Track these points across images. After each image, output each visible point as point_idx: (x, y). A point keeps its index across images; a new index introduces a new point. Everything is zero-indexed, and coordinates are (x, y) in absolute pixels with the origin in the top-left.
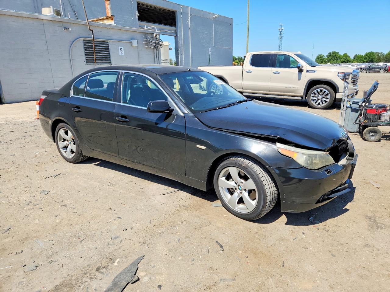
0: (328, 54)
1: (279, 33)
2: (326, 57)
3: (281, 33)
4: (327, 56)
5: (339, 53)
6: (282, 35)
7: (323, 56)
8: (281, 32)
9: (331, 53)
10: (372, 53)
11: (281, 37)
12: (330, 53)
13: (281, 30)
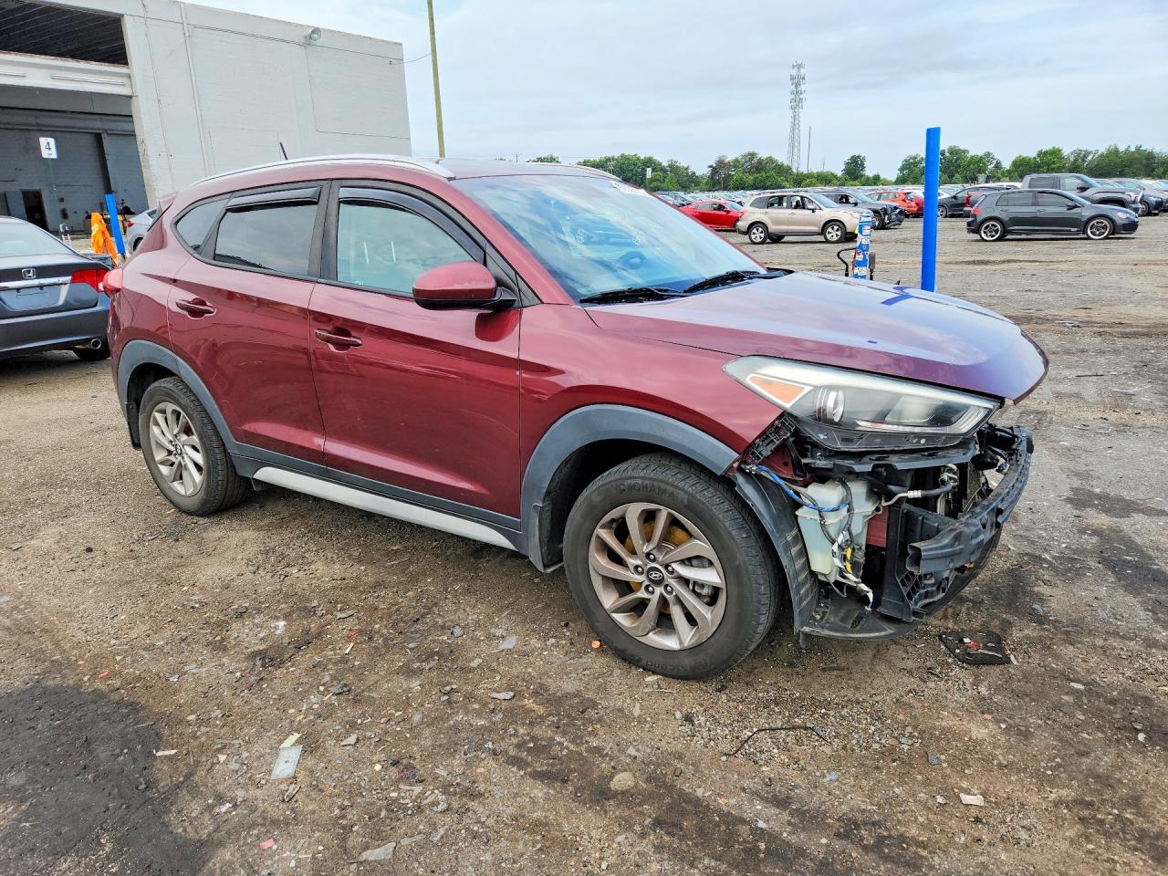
1: (793, 87)
3: (799, 89)
5: (965, 152)
6: (802, 96)
8: (797, 85)
10: (1056, 153)
11: (797, 102)
13: (797, 81)
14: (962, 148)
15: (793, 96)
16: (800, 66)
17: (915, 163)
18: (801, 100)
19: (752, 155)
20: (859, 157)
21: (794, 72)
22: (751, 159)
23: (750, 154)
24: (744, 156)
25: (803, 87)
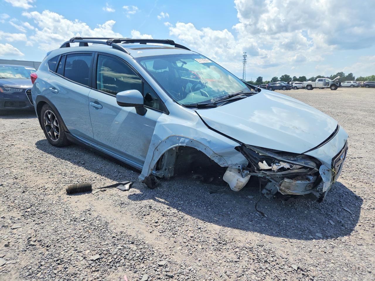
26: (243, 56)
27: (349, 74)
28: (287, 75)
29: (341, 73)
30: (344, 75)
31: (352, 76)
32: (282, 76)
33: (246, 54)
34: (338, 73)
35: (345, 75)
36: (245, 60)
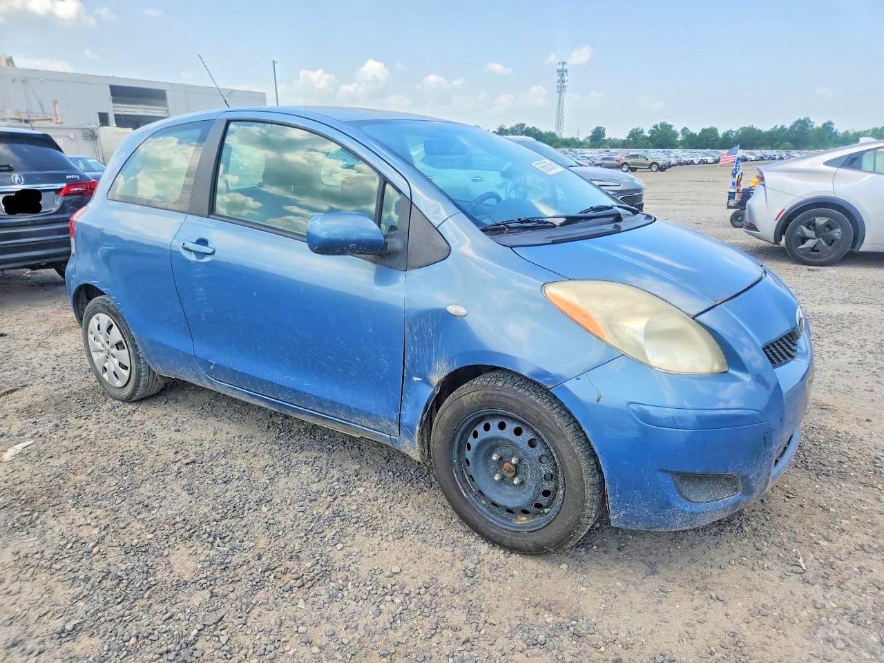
0: (651, 128)
1: (559, 78)
2: (649, 135)
3: (563, 79)
4: (652, 132)
5: (671, 126)
6: (565, 84)
7: (642, 130)
8: (563, 75)
9: (657, 125)
11: (561, 88)
12: (656, 127)
13: (562, 73)
14: (669, 124)
15: (559, 84)
16: (564, 63)
17: (637, 133)
18: (564, 87)
19: (523, 125)
20: (602, 128)
21: (560, 67)
22: (521, 128)
23: (520, 124)
24: (517, 126)
25: (566, 78)
26: (558, 71)
27: (824, 125)
28: (667, 125)
29: (804, 121)
30: (812, 126)
31: (833, 129)
32: (654, 127)
33: (566, 67)
34: (797, 122)
35: (815, 126)
36: (563, 81)
